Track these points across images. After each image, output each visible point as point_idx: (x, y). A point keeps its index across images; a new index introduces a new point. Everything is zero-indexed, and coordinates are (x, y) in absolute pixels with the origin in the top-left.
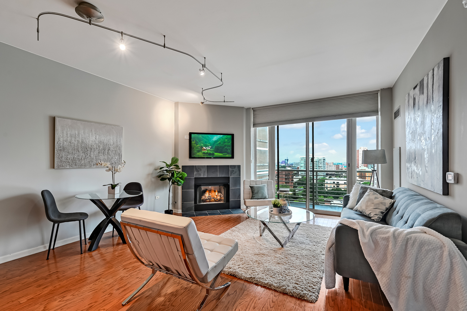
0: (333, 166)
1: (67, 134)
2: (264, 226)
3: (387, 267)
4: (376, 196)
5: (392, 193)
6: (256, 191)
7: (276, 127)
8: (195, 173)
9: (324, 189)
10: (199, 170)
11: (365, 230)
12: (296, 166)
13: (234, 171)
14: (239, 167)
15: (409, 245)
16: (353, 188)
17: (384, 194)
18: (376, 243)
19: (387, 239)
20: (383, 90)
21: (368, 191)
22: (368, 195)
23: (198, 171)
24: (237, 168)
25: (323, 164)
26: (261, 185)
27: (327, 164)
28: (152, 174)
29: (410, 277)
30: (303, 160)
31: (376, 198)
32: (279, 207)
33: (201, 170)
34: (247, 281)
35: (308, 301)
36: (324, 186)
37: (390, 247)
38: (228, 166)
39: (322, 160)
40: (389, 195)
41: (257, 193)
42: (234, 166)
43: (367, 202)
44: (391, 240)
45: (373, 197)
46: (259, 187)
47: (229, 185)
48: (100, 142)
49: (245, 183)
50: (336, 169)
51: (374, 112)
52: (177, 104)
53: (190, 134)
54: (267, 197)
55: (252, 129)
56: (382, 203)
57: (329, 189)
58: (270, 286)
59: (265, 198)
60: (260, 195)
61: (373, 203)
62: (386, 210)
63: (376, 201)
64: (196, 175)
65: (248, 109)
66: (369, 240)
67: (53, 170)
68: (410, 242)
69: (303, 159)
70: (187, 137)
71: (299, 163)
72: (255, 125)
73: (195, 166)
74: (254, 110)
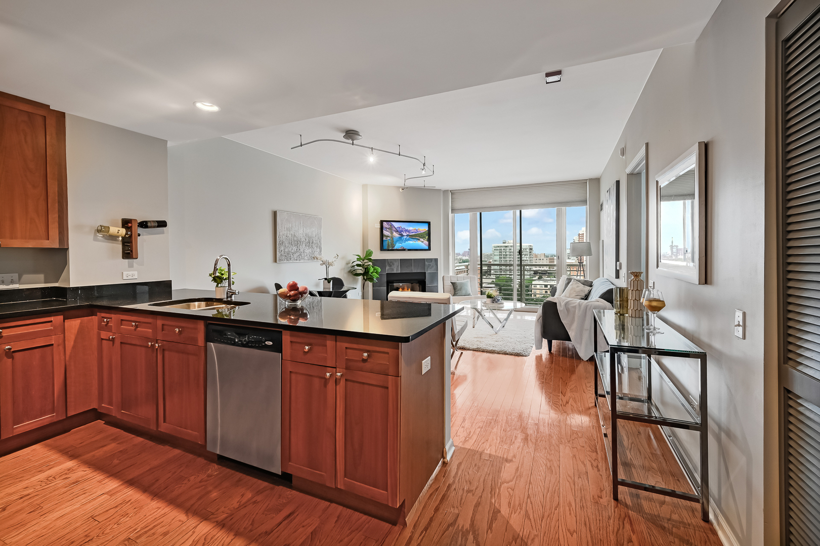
0: (545, 259)
1: (284, 228)
2: (478, 314)
3: (575, 326)
4: (578, 285)
5: (592, 282)
6: (459, 288)
7: (478, 214)
8: (387, 268)
9: (531, 296)
10: (391, 264)
11: (561, 303)
12: (486, 260)
13: (430, 265)
14: (436, 260)
15: (588, 309)
16: (560, 280)
17: (585, 283)
18: (568, 310)
19: (575, 307)
20: (591, 180)
21: (572, 281)
22: (572, 285)
23: (390, 266)
24: (433, 262)
25: (529, 255)
26: (463, 281)
27: (536, 256)
28: (344, 269)
29: (587, 330)
30: (497, 250)
31: (577, 287)
32: (492, 298)
33: (393, 264)
34: (475, 350)
35: (523, 356)
36: (531, 291)
37: (577, 311)
38: (424, 260)
39: (528, 250)
40: (589, 284)
41: (461, 289)
42: (431, 260)
43: (571, 290)
44: (577, 307)
45: (575, 286)
46: (462, 284)
47: (425, 282)
48: (306, 235)
49: (445, 278)
50: (550, 262)
51: (584, 202)
52: (365, 187)
53: (382, 222)
54: (471, 294)
55: (450, 215)
56: (582, 291)
57: (538, 296)
58: (494, 351)
59: (469, 295)
60: (464, 292)
61: (575, 291)
62: (585, 296)
63: (578, 289)
64: (388, 270)
65: (445, 192)
66: (564, 308)
67: (275, 264)
68: (589, 307)
69: (498, 248)
70: (379, 226)
71: (491, 255)
72: (453, 210)
73: (387, 260)
74: (453, 192)
